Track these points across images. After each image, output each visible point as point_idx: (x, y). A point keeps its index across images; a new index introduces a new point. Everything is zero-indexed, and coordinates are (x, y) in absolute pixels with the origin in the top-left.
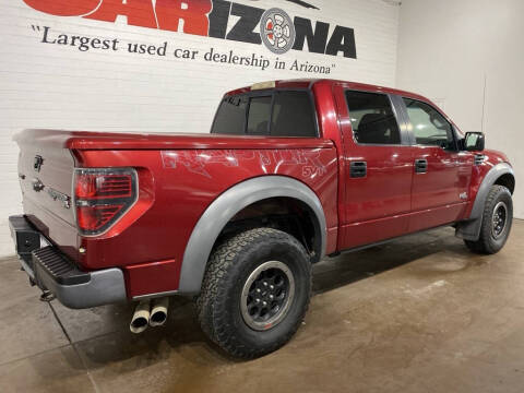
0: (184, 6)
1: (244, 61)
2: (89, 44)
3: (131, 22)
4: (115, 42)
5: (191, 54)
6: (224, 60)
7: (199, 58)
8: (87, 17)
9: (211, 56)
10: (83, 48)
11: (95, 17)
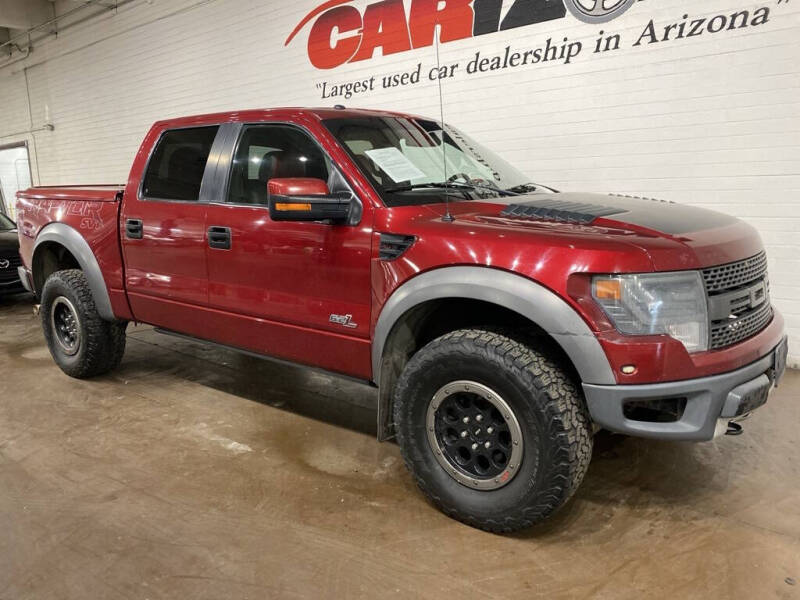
0: (441, 6)
1: (531, 57)
2: (352, 91)
3: (386, 53)
4: (372, 80)
5: (449, 70)
6: (496, 64)
7: (461, 73)
8: (351, 61)
9: (477, 65)
10: (348, 96)
11: (359, 58)
